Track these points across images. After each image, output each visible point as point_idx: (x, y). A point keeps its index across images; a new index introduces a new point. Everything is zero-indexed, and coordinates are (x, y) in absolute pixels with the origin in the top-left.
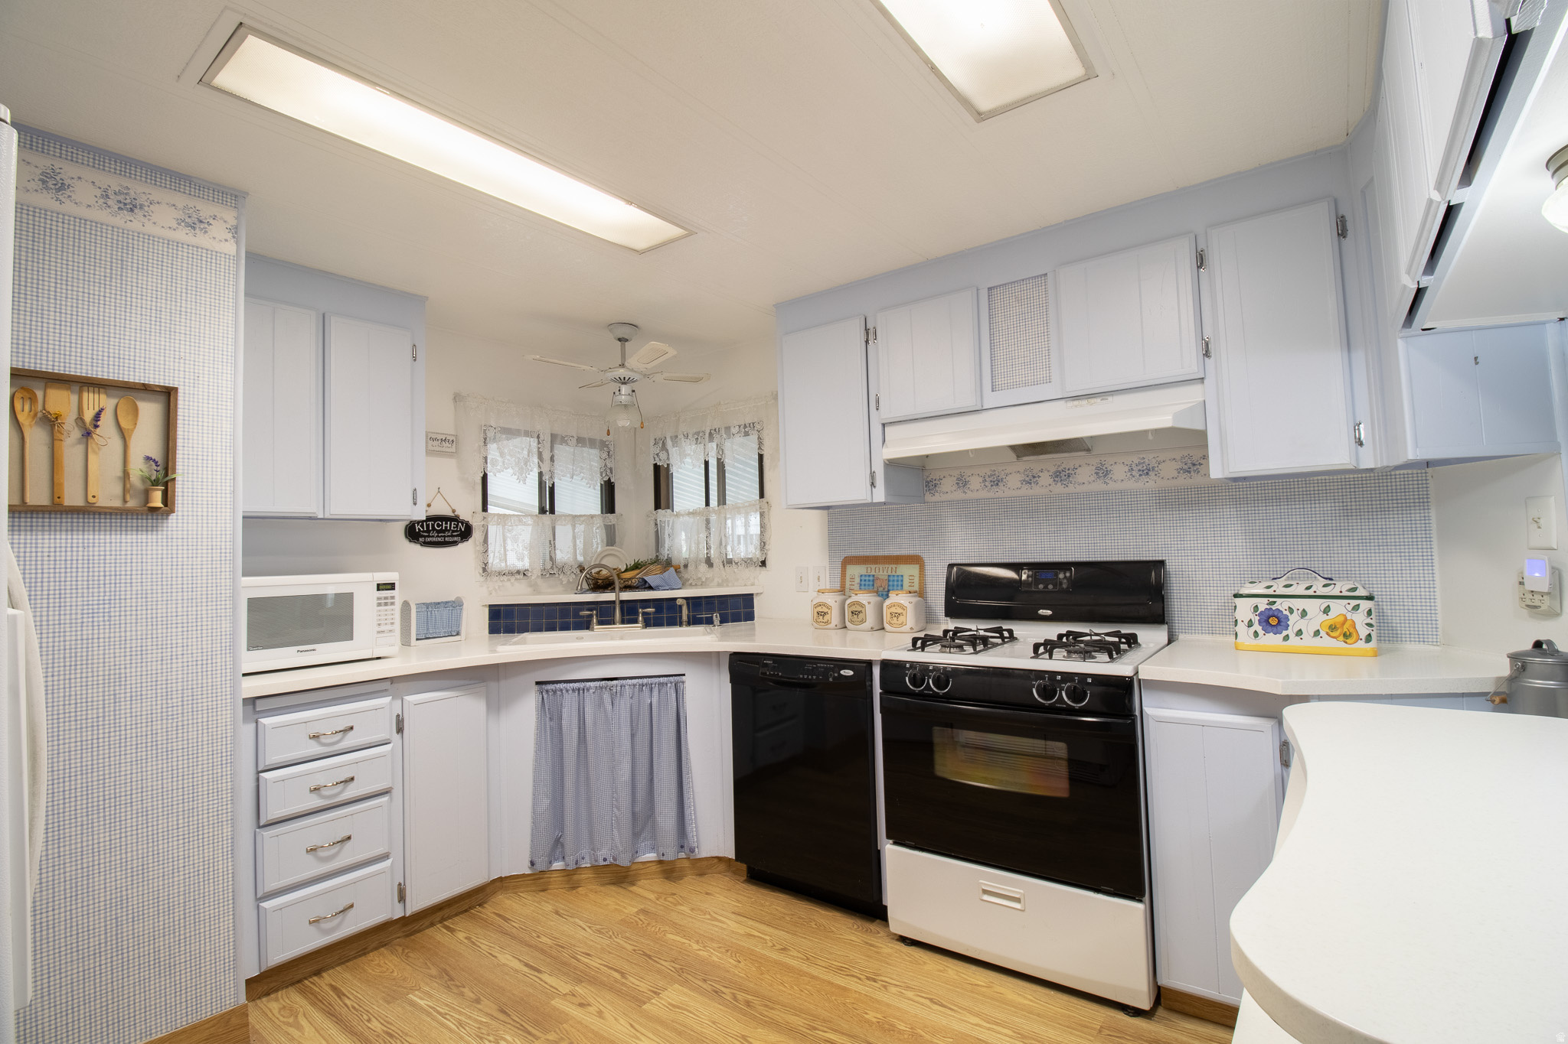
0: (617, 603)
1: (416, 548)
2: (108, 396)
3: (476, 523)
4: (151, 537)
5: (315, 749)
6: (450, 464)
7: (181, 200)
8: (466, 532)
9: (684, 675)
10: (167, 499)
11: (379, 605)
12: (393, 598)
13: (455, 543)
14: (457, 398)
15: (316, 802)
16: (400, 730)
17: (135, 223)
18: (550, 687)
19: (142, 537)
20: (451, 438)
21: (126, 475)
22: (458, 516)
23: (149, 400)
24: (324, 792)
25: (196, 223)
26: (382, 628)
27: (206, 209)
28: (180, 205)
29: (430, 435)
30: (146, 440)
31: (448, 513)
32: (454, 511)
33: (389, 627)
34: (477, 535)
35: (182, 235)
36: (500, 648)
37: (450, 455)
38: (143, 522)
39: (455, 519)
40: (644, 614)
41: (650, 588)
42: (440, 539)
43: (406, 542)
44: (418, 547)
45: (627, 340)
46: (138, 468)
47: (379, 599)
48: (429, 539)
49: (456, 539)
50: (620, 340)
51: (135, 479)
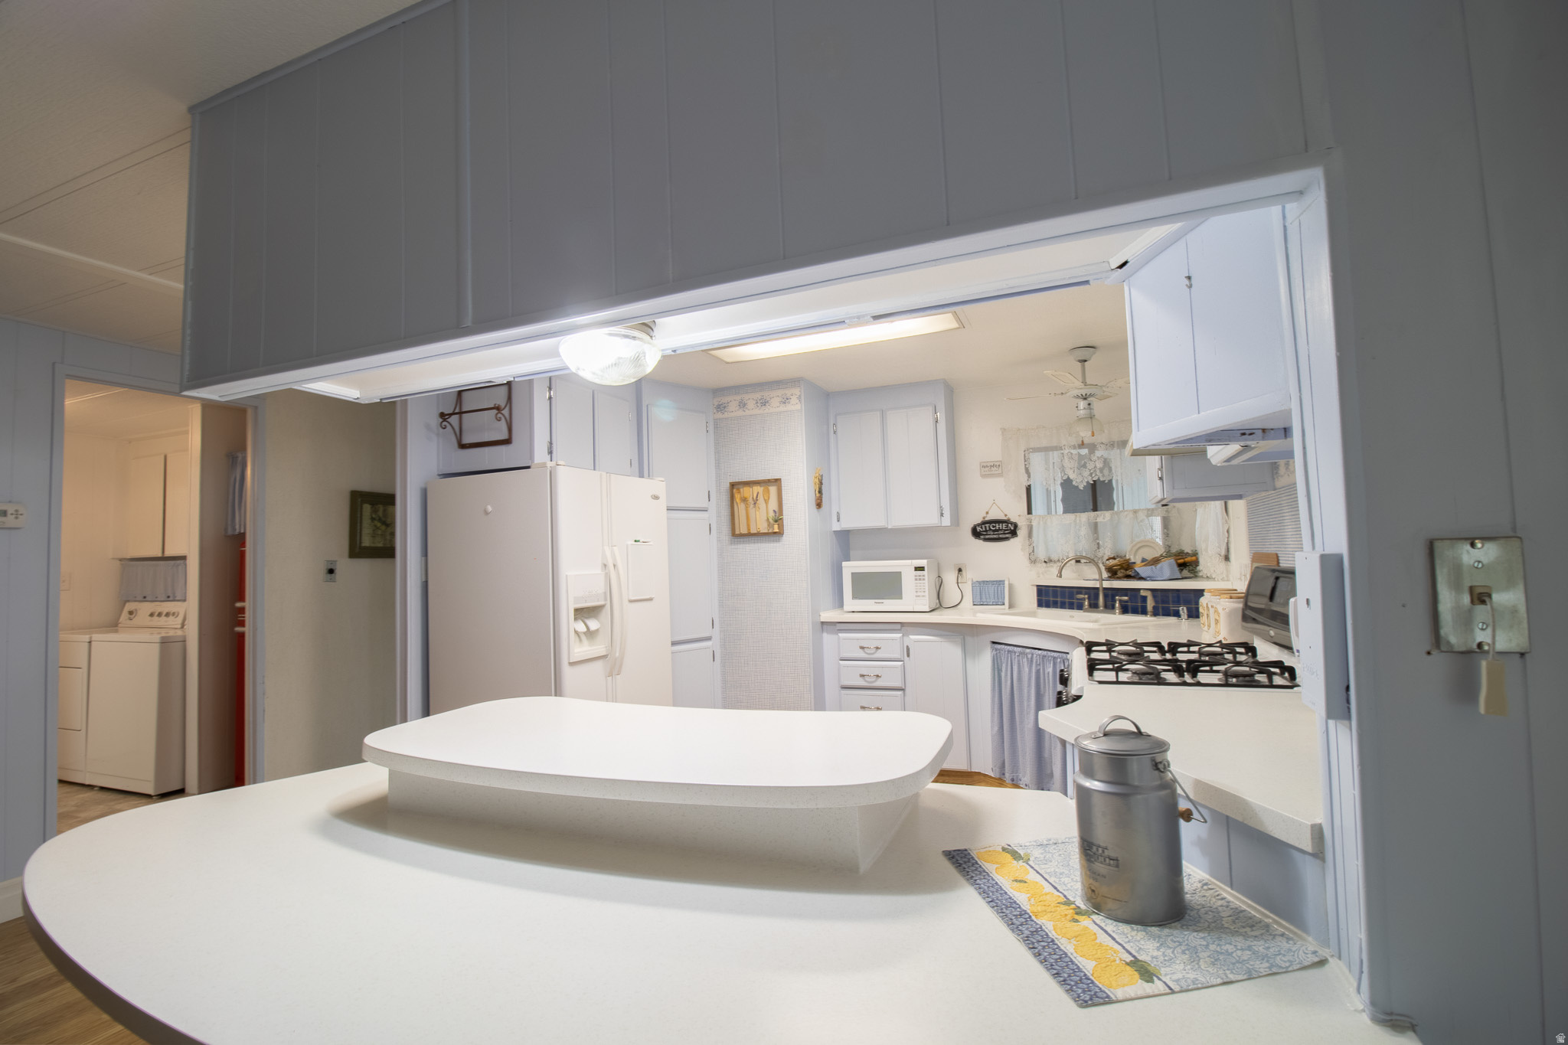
0: (1101, 589)
1: (980, 543)
2: (761, 486)
3: (1022, 523)
4: (776, 544)
5: (861, 654)
6: (1000, 481)
7: (780, 392)
8: (1014, 533)
9: (1068, 653)
10: (781, 527)
11: (916, 580)
12: (924, 576)
13: (1007, 539)
14: (1004, 430)
15: (861, 682)
16: (908, 656)
17: (767, 410)
18: (999, 646)
19: (772, 545)
20: (998, 464)
21: (768, 519)
22: (1009, 520)
23: (772, 485)
24: (867, 678)
25: (786, 401)
26: (919, 594)
27: (788, 392)
28: (780, 395)
29: (982, 464)
30: (773, 504)
31: (1002, 517)
32: (1006, 515)
33: (923, 594)
34: (1022, 532)
35: (782, 408)
36: (979, 615)
37: (1000, 475)
38: (772, 538)
39: (1007, 522)
40: (1120, 601)
41: (1142, 579)
42: (995, 536)
43: (973, 538)
44: (981, 541)
45: (1085, 361)
46: (771, 514)
47: (916, 576)
48: (987, 537)
49: (1007, 536)
50: (1080, 361)
51: (771, 520)
